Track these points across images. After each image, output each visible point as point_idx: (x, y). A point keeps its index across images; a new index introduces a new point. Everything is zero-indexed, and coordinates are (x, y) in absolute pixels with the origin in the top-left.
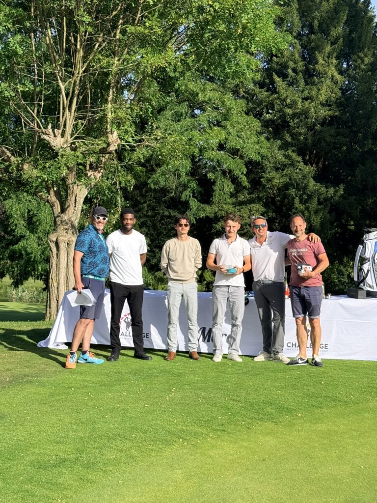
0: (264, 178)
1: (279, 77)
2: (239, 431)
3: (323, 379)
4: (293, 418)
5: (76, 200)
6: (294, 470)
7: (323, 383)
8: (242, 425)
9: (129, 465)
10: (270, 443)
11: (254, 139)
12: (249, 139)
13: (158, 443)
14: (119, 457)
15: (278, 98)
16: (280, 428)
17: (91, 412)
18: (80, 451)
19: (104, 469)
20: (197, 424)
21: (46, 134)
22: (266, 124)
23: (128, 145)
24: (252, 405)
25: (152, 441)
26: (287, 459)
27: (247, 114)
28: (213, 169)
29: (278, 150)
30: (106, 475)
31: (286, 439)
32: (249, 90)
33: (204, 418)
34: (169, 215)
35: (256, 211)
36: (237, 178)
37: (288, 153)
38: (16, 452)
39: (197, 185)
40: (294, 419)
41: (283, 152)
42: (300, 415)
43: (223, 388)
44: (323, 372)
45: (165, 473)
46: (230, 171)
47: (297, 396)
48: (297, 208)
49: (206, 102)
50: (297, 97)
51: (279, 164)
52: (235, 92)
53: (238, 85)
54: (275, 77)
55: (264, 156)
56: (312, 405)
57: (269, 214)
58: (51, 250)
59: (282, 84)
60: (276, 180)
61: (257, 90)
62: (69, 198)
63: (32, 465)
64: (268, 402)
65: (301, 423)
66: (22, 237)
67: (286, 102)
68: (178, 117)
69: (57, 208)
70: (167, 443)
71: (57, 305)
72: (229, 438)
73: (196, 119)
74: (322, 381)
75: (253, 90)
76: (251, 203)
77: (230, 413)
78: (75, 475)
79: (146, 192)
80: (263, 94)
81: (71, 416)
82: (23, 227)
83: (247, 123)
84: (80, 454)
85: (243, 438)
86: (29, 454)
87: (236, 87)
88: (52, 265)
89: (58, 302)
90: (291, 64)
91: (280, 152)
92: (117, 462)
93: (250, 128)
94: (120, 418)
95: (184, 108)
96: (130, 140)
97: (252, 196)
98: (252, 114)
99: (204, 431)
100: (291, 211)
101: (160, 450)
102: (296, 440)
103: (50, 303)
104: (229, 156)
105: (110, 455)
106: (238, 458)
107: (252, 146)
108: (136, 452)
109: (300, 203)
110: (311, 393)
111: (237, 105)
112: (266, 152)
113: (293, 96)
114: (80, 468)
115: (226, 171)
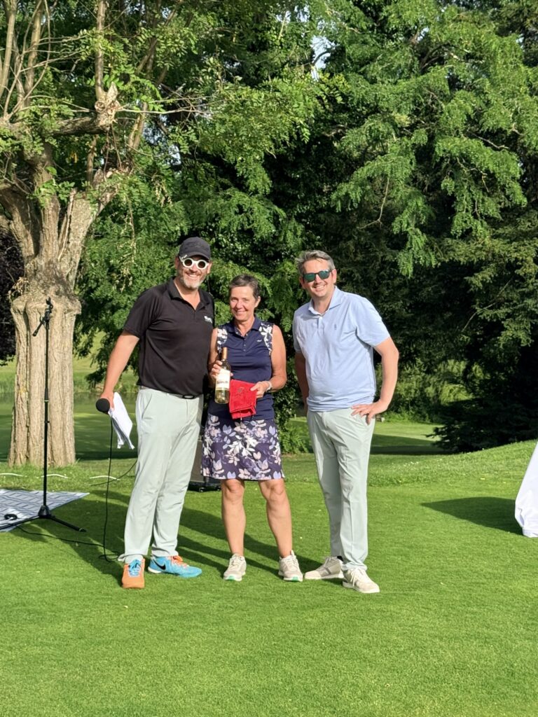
71: (28, 437)
89: (28, 431)
103: (15, 430)
115: (482, 175)
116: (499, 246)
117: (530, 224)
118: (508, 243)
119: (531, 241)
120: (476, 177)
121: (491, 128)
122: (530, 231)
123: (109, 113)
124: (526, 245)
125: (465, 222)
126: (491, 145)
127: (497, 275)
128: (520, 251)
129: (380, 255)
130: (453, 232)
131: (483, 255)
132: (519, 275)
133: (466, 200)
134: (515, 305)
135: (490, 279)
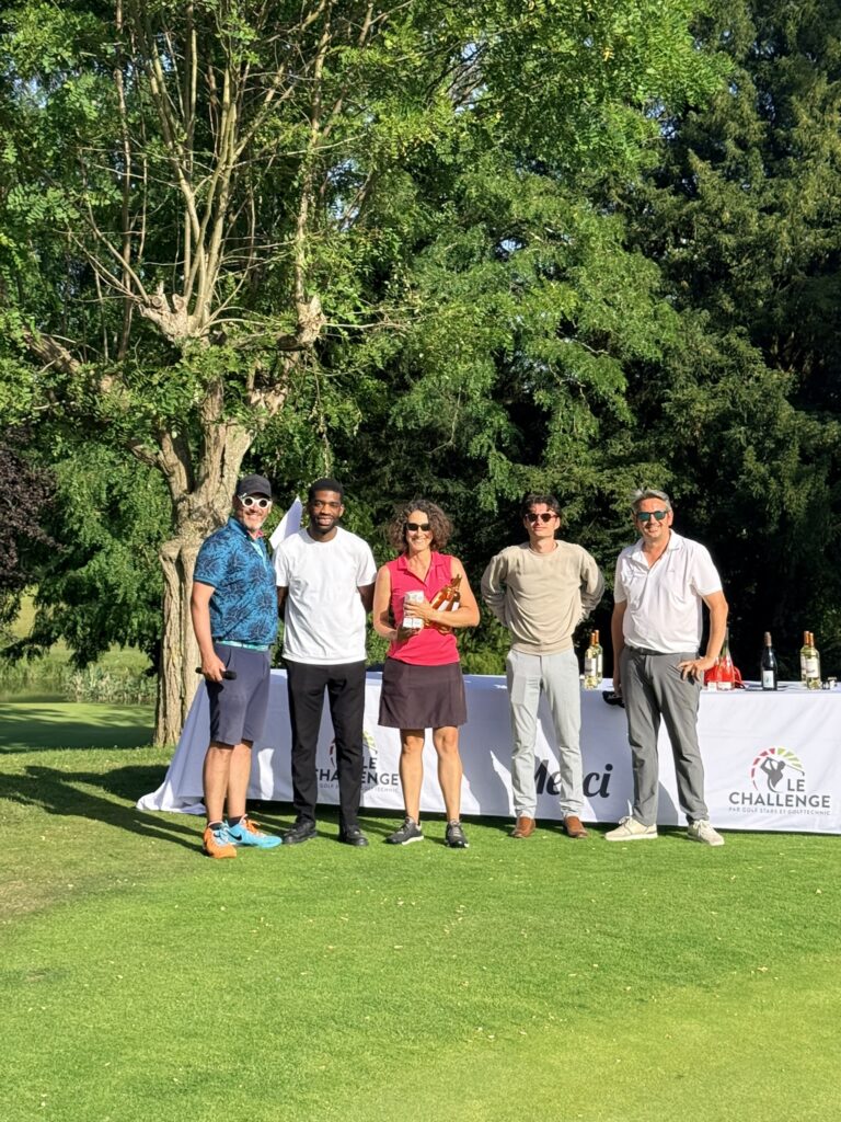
0: (670, 400)
1: (703, 158)
2: (619, 1007)
3: (820, 882)
4: (748, 976)
5: (223, 460)
6: (753, 1100)
7: (819, 891)
8: (626, 993)
9: (358, 1088)
10: (693, 1036)
11: (646, 307)
12: (632, 308)
13: (426, 1035)
14: (333, 1070)
15: (702, 209)
16: (718, 1000)
17: (268, 962)
18: (244, 1057)
19: (299, 1097)
20: (518, 992)
21: (153, 306)
22: (674, 272)
23: (345, 329)
24: (648, 945)
25: (412, 1031)
26: (734, 1073)
27: (628, 248)
28: (548, 382)
29: (704, 335)
30: (305, 1113)
31: (732, 1027)
32: (631, 192)
33: (535, 976)
34: (443, 491)
35: (652, 480)
36: (604, 403)
37: (727, 340)
38: (94, 1058)
39: (508, 420)
40: (751, 979)
41: (715, 338)
42: (764, 969)
43: (579, 904)
44: (820, 866)
45: (444, 1107)
46: (589, 387)
47: (757, 925)
48: (750, 472)
49: (527, 221)
50: (748, 207)
51: (706, 366)
52: (599, 197)
53: (604, 181)
54: (694, 160)
55: (669, 348)
56: (793, 945)
57: (684, 486)
58: (165, 579)
59: (711, 175)
60: (698, 406)
61: (652, 190)
62: (207, 456)
63: (130, 1088)
64: (688, 937)
65: (768, 988)
66: (96, 548)
67: (720, 219)
68: (462, 259)
69: (180, 482)
70: (448, 1036)
71: (182, 710)
72: (595, 1025)
73: (507, 264)
74: (818, 886)
75: (640, 191)
76: (641, 461)
77: (596, 965)
78: (232, 1112)
79: (389, 437)
80: (666, 201)
81: (220, 972)
82: (97, 525)
83: (628, 271)
84: (242, 1061)
85: (627, 1025)
86: (122, 1063)
87: (602, 185)
88: (169, 616)
89: (183, 703)
90: (732, 126)
91: (708, 337)
92: (330, 1082)
93: (635, 281)
94: (334, 977)
95: (476, 238)
96: (351, 316)
97: (641, 443)
98: (639, 248)
99: (535, 1007)
100: (737, 479)
101: (431, 1053)
102: (756, 1030)
103: (165, 704)
104: (586, 350)
105: (313, 1065)
106: (618, 1071)
107: (640, 325)
108: (374, 1058)
109: (757, 460)
110: (791, 917)
111: (600, 228)
112: (674, 340)
113: (738, 204)
114: (244, 1096)
115: (580, 386)
116: (592, 476)
117: (621, 447)
118: (600, 471)
119: (628, 469)
120: (573, 389)
122: (624, 456)
123: (314, 327)
124: (622, 474)
126: (589, 350)
127: (586, 511)
128: (615, 480)
129: (426, 484)
131: (573, 487)
132: (615, 511)
133: (562, 417)
134: (606, 548)
135: (577, 516)
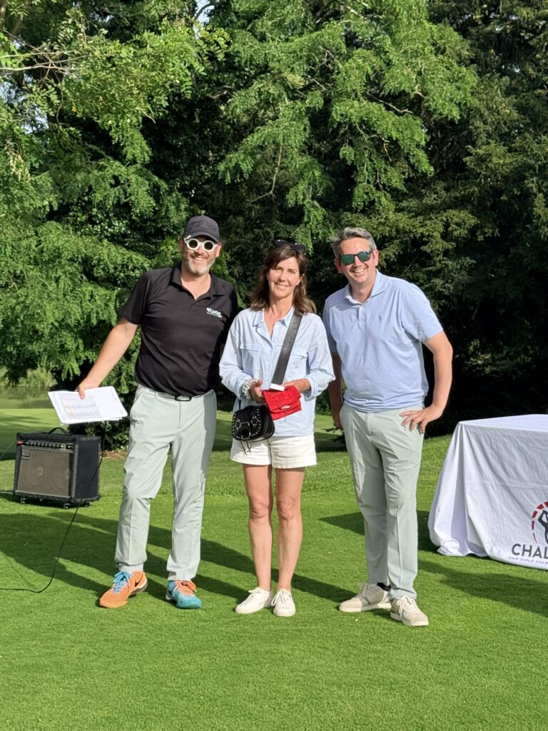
0: (470, 154)
39: (322, 173)
41: (512, 99)
48: (540, 216)
51: (505, 123)
60: (496, 159)
76: (450, 208)
91: (507, 99)
97: (452, 193)
100: (531, 222)
109: (546, 207)
115: (383, 142)
116: (403, 220)
117: (436, 196)
118: (413, 217)
119: (438, 215)
120: (378, 144)
121: (392, 91)
122: (437, 204)
124: (432, 219)
125: (367, 194)
126: (393, 109)
127: (401, 253)
128: (426, 225)
129: (273, 230)
130: (354, 204)
132: (425, 251)
133: (367, 170)
134: (422, 285)
135: (394, 256)
